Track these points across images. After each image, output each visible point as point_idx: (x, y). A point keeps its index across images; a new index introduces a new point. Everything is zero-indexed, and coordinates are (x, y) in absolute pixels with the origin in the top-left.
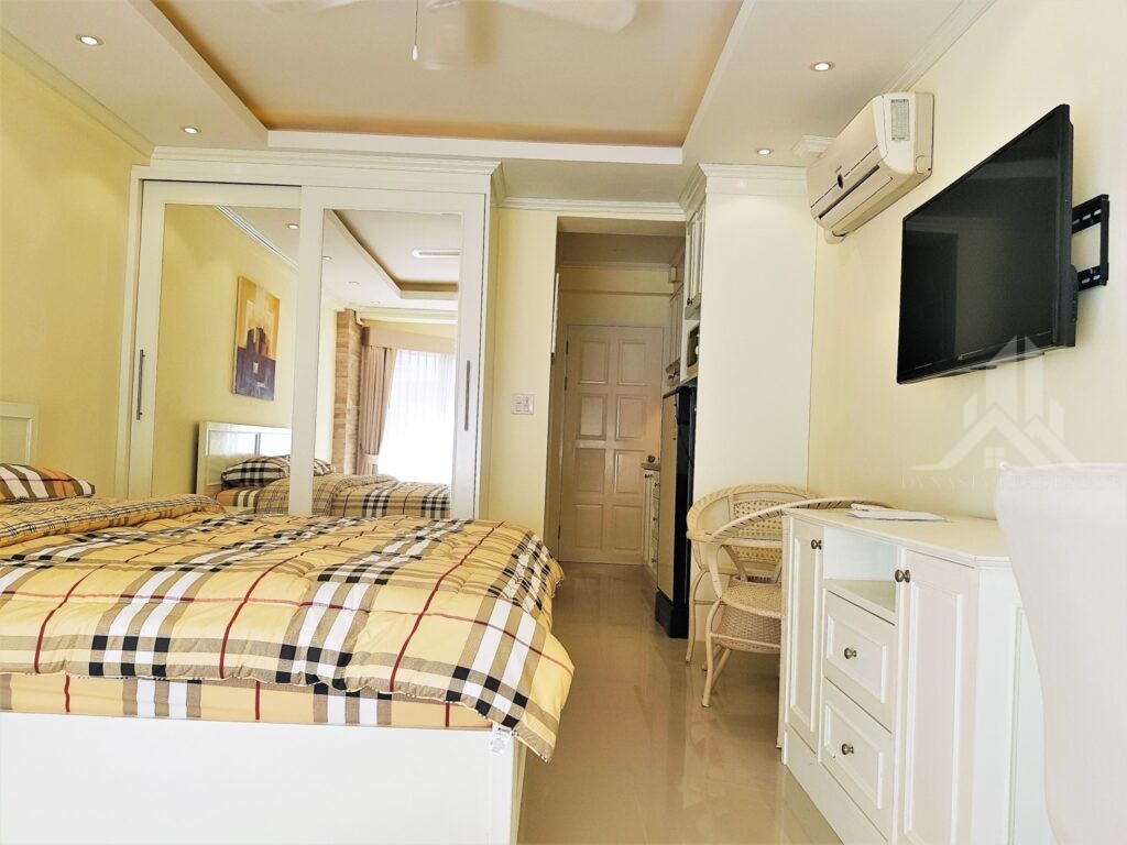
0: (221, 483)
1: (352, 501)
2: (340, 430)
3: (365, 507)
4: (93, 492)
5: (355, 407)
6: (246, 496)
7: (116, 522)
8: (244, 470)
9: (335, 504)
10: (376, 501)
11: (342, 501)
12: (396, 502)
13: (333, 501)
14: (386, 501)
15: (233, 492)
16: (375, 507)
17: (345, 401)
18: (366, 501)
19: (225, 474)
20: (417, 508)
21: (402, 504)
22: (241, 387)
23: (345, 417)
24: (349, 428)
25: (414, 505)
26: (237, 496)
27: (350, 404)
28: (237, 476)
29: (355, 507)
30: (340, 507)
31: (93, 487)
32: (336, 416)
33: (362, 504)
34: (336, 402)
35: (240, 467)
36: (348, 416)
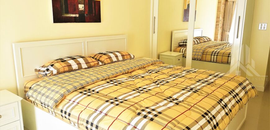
0: (178, 45)
1: (208, 53)
2: (217, 26)
3: (212, 55)
4: (134, 57)
5: (223, 19)
6: (183, 49)
7: (124, 73)
8: (184, 42)
9: (204, 53)
10: (215, 53)
11: (206, 53)
12: (220, 54)
13: (203, 52)
14: (218, 54)
15: (180, 48)
16: (214, 55)
17: (219, 18)
18: (212, 53)
19: (179, 43)
20: (227, 56)
21: (222, 55)
22: (185, 20)
23: (219, 22)
24: (220, 25)
25: (226, 55)
26: (181, 49)
27: (221, 18)
28: (182, 44)
29: (209, 55)
30: (205, 54)
31: (134, 56)
32: (217, 22)
33: (211, 54)
34: (217, 18)
35: (183, 41)
36: (220, 22)
